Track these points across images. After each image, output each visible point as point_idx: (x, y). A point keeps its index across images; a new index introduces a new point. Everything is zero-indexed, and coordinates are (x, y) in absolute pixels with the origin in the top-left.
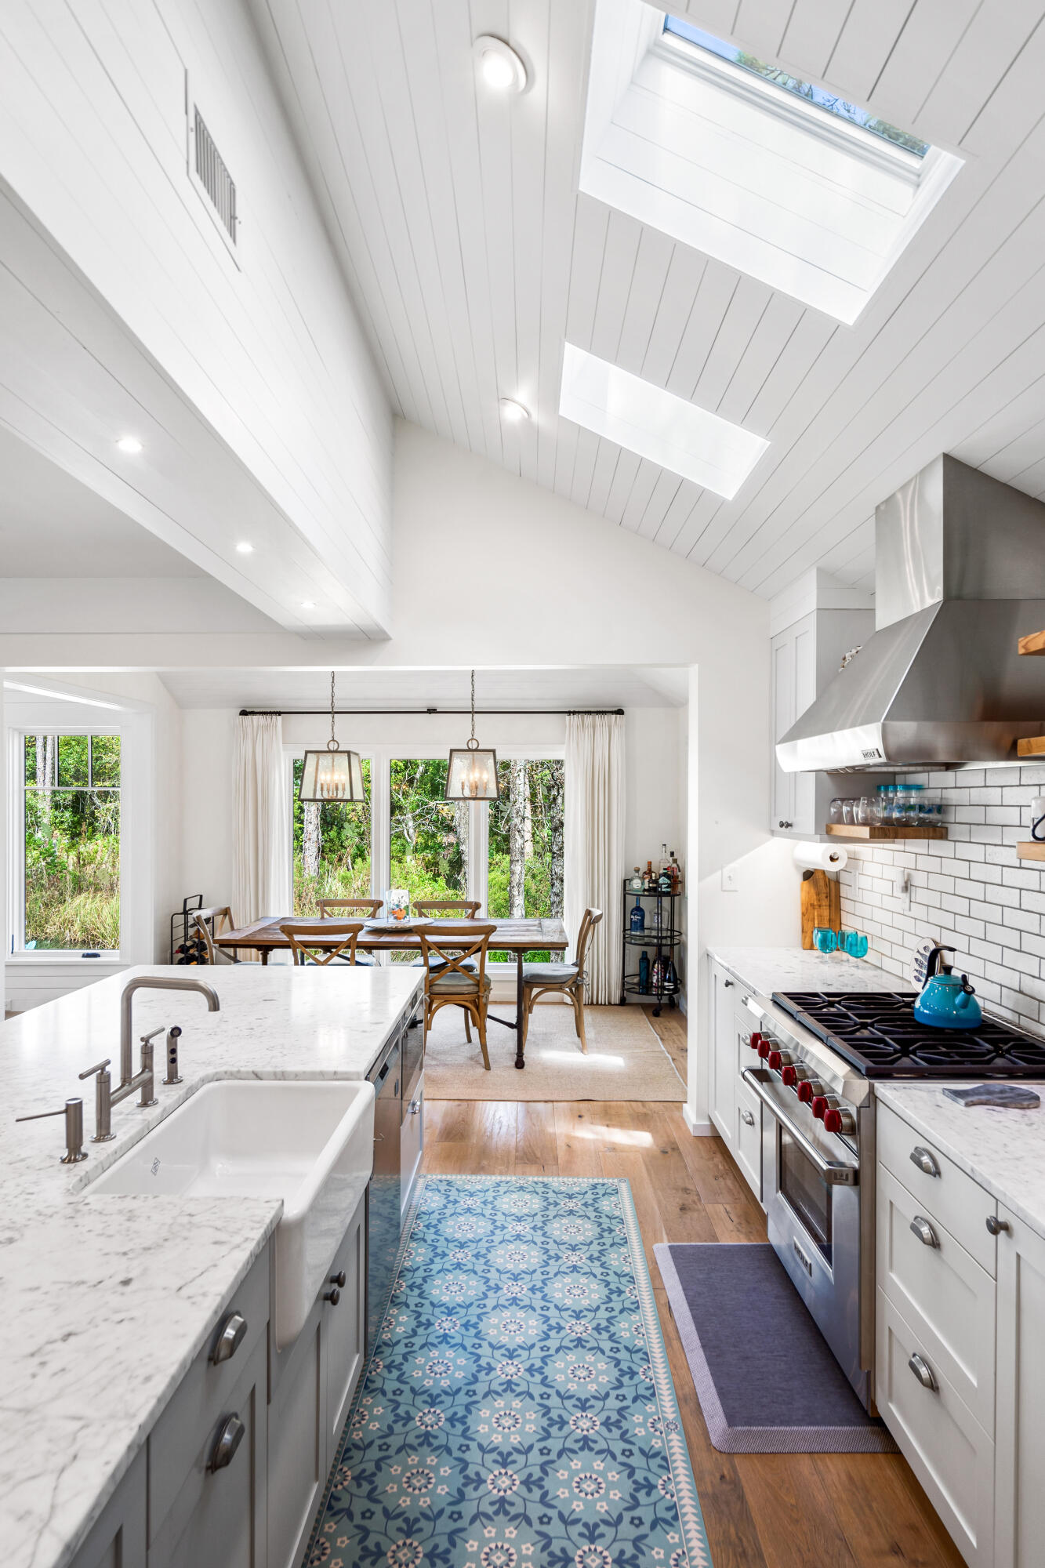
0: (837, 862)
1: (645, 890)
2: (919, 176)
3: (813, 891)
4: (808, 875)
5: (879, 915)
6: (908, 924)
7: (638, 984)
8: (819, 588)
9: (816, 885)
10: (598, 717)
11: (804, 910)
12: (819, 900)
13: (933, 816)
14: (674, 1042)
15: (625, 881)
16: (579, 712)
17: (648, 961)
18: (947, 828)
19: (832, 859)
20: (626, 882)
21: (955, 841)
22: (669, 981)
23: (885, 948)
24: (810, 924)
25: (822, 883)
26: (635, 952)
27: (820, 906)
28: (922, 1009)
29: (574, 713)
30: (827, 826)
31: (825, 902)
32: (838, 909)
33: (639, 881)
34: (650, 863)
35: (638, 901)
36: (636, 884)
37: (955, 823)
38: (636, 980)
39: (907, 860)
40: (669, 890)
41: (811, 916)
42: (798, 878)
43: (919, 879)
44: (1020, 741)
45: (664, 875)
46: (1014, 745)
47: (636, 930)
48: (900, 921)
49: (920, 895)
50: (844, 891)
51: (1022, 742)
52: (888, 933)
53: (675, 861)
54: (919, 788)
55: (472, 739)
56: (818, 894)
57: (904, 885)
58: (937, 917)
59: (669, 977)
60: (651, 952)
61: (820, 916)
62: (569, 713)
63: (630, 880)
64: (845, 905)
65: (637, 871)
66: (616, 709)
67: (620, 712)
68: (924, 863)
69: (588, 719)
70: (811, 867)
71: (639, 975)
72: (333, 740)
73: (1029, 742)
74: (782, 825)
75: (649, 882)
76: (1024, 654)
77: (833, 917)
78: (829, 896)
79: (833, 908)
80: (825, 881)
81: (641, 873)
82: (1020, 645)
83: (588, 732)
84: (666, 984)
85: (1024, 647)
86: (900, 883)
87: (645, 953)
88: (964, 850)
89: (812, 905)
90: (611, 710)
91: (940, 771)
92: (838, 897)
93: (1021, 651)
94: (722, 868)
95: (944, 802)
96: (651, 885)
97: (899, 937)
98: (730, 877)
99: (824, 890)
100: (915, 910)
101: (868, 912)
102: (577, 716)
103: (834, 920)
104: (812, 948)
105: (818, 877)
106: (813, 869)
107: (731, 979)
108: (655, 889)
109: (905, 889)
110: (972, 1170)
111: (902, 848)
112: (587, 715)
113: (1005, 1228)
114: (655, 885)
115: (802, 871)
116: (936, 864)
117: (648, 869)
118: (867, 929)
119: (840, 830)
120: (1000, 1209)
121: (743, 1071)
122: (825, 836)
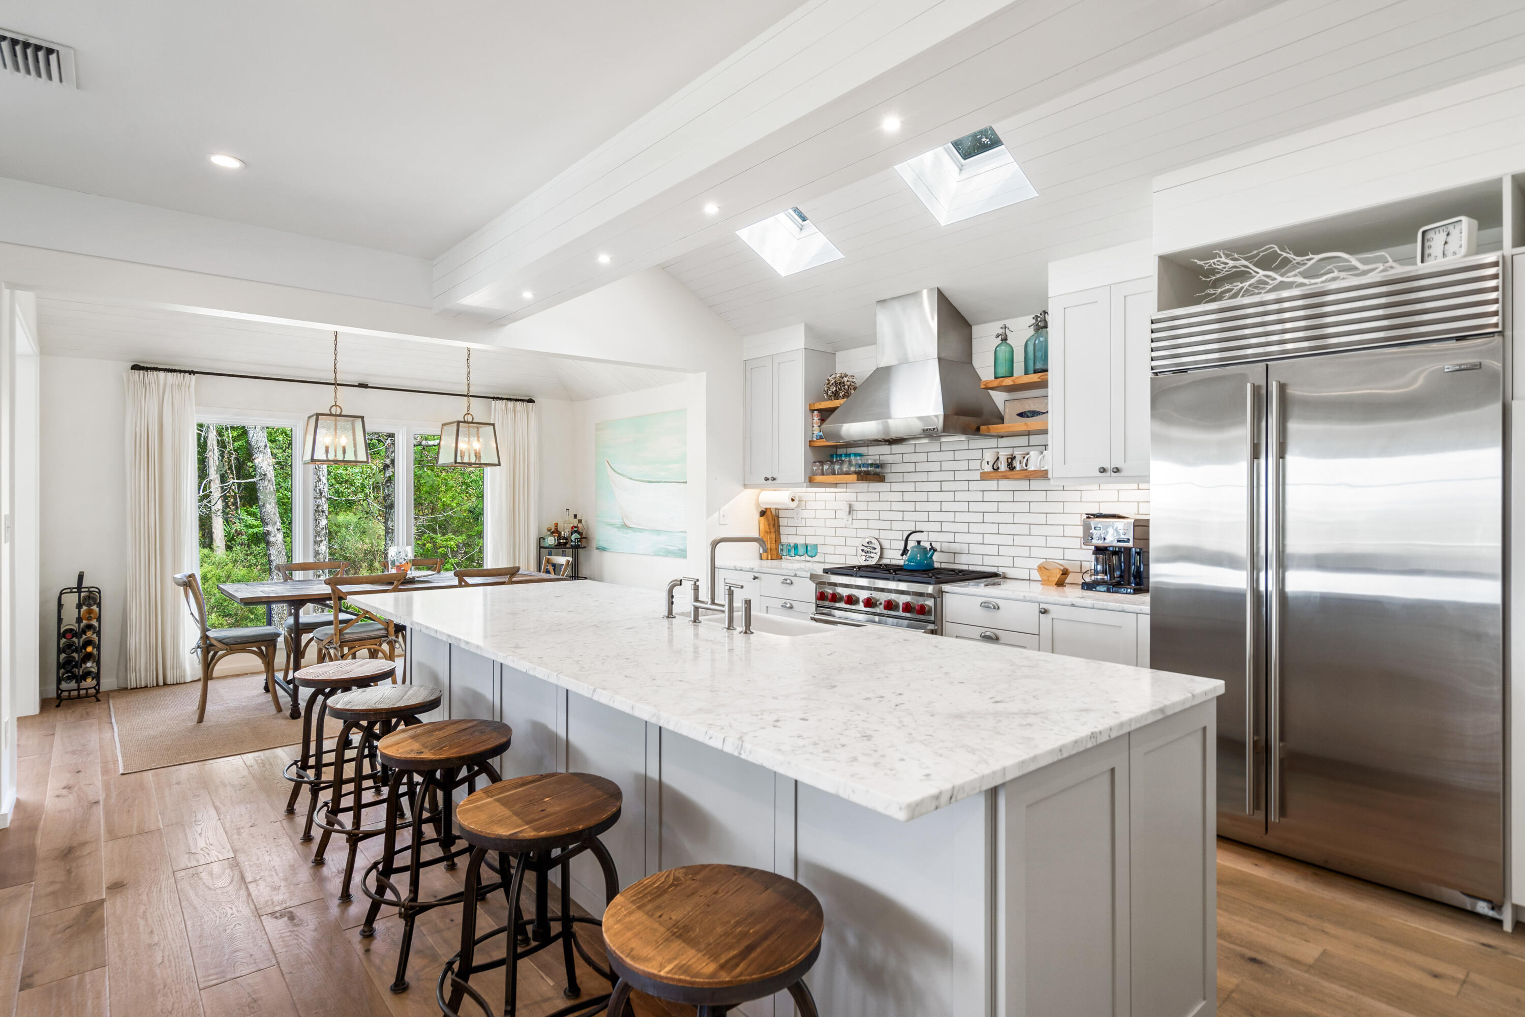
0: (794, 502)
1: (556, 546)
2: (962, 166)
3: (766, 523)
4: (763, 513)
5: (820, 531)
6: (853, 533)
8: (805, 336)
9: (767, 519)
10: (517, 403)
11: (762, 535)
12: (770, 529)
13: (878, 470)
15: (539, 539)
16: (502, 399)
18: (884, 476)
19: (793, 500)
20: (541, 539)
21: (891, 483)
23: (830, 550)
24: (766, 543)
25: (771, 518)
27: (770, 532)
28: (909, 564)
29: (498, 398)
30: (809, 477)
31: (773, 530)
32: (779, 534)
33: (553, 538)
34: (556, 525)
35: (549, 554)
36: (550, 541)
37: (891, 473)
39: (851, 497)
40: (579, 543)
41: (766, 539)
42: (757, 515)
43: (857, 506)
44: (981, 427)
45: (574, 532)
46: (978, 429)
48: (841, 532)
49: (861, 515)
50: (782, 522)
51: (983, 428)
52: (830, 541)
53: (579, 521)
54: (860, 455)
55: (468, 414)
56: (769, 525)
58: (873, 524)
61: (770, 538)
62: (494, 398)
63: (544, 538)
64: (782, 530)
65: (548, 530)
66: (527, 398)
67: (531, 401)
68: (861, 497)
69: (510, 404)
70: (764, 507)
72: (336, 405)
73: (988, 427)
74: (766, 479)
75: (559, 539)
77: (777, 538)
78: (774, 526)
79: (777, 533)
81: (551, 531)
82: (979, 384)
83: (511, 415)
85: (984, 385)
86: (848, 509)
88: (895, 487)
89: (767, 532)
90: (524, 398)
91: (886, 445)
92: (779, 526)
93: (984, 387)
94: (719, 509)
95: (882, 462)
96: (561, 541)
97: (841, 541)
98: (724, 515)
99: (772, 522)
100: (856, 524)
101: (811, 531)
102: (501, 401)
103: (778, 541)
104: (767, 559)
105: (768, 513)
106: (766, 509)
107: (757, 575)
108: (565, 544)
109: (850, 513)
110: (1024, 597)
111: (844, 490)
112: (509, 402)
113: (1045, 612)
114: (565, 541)
115: (760, 510)
116: (875, 496)
117: (556, 529)
118: (811, 541)
119: (819, 478)
120: (1042, 606)
121: (813, 616)
122: (808, 483)
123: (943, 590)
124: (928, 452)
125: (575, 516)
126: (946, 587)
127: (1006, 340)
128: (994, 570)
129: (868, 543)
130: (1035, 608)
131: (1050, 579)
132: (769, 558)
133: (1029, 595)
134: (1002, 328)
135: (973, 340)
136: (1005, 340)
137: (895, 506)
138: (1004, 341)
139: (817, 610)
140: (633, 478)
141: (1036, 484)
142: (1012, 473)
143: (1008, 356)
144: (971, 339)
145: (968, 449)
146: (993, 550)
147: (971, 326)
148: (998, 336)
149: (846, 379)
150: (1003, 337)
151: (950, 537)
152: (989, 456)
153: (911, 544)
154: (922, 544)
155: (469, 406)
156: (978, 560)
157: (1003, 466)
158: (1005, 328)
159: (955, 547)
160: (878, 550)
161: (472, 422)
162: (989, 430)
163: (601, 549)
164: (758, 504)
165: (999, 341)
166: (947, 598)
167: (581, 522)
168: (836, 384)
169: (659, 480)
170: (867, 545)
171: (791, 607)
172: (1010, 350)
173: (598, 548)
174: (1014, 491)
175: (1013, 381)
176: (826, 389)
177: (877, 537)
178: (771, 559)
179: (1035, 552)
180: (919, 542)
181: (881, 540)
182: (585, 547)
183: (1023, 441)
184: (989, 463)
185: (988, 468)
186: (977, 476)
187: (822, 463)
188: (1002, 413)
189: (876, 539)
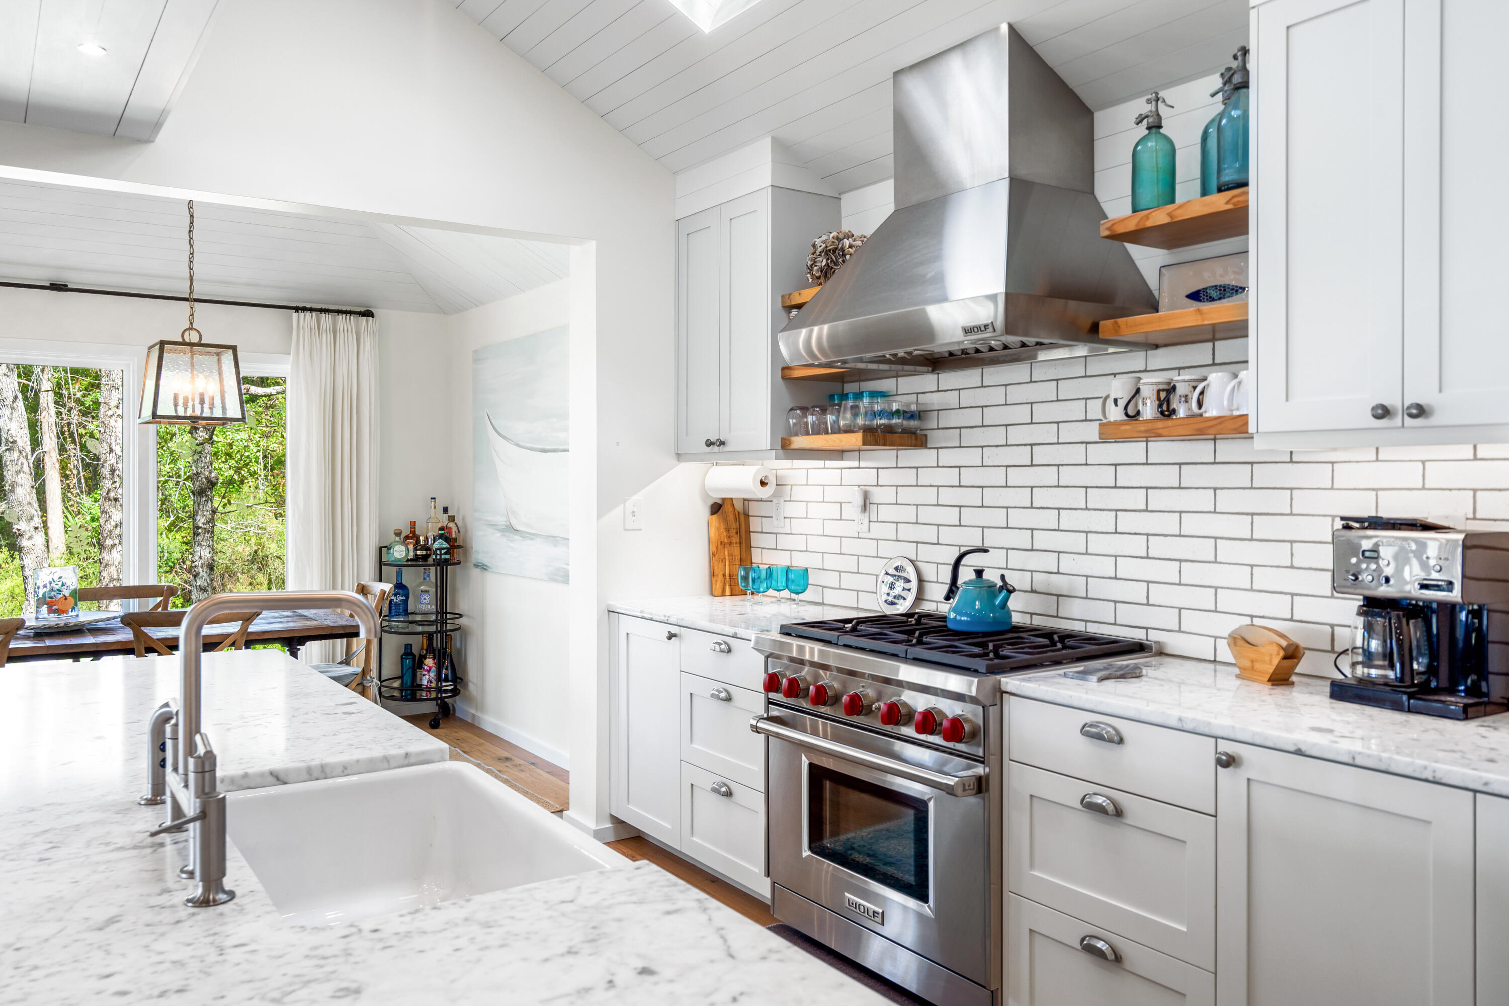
0: (767, 487)
1: (408, 560)
3: (722, 526)
4: (716, 508)
5: (816, 544)
6: (869, 548)
7: (401, 689)
8: (773, 162)
9: (725, 520)
10: (340, 317)
11: (714, 549)
12: (729, 537)
13: (913, 423)
14: (482, 753)
15: (381, 548)
16: (311, 310)
17: (414, 656)
18: (926, 436)
19: (763, 483)
20: (382, 550)
21: (937, 448)
22: (446, 680)
23: (831, 579)
24: (721, 565)
25: (731, 517)
26: (394, 644)
27: (730, 544)
28: (958, 617)
29: (304, 309)
30: (783, 439)
31: (735, 539)
32: (749, 547)
33: (403, 548)
34: (413, 524)
35: (399, 574)
36: (399, 552)
37: (938, 429)
38: (396, 684)
39: (869, 477)
40: (448, 557)
41: (722, 557)
42: (704, 512)
43: (878, 495)
44: (1102, 323)
45: (441, 537)
46: (1094, 329)
47: (397, 615)
48: (850, 546)
49: (886, 513)
50: (754, 524)
51: (1106, 325)
52: (831, 562)
53: (452, 519)
54: (883, 395)
55: (191, 329)
56: (728, 530)
57: (862, 503)
58: (907, 532)
59: (446, 675)
60: (418, 644)
61: (730, 555)
62: (297, 309)
63: (389, 548)
64: (756, 540)
65: (398, 534)
66: (363, 309)
67: (368, 314)
68: (886, 477)
69: (326, 320)
70: (717, 496)
71: (401, 677)
73: (1116, 323)
74: (709, 444)
75: (416, 549)
76: (1107, 237)
77: (744, 556)
78: (738, 532)
79: (744, 546)
80: (735, 515)
81: (403, 536)
82: (1102, 228)
83: (327, 338)
84: (444, 684)
85: (1108, 229)
86: (859, 501)
87: (408, 647)
88: (947, 457)
89: (722, 543)
90: (358, 309)
91: (928, 372)
92: (748, 532)
93: (1107, 233)
94: (625, 501)
95: (922, 408)
96: (419, 552)
97: (849, 563)
98: (633, 512)
99: (734, 525)
100: (878, 530)
101: (798, 543)
102: (308, 314)
103: (745, 560)
104: (723, 595)
105: (727, 507)
106: (724, 499)
107: (674, 630)
108: (425, 558)
109: (865, 508)
110: (1180, 720)
111: (856, 464)
112: (323, 315)
113: (1228, 762)
114: (424, 552)
115: (711, 502)
116: (909, 477)
117: (413, 532)
118: (800, 561)
119: (800, 442)
120: (1226, 747)
121: (754, 723)
122: (781, 452)
123: (1003, 688)
124: (1006, 385)
125: (446, 510)
126: (1011, 682)
127: (1160, 127)
128: (1138, 635)
129: (896, 569)
130: (1206, 751)
131: (1257, 666)
132: (728, 592)
133: (1194, 716)
134: (1149, 101)
135: (1096, 143)
136: (1155, 127)
137: (947, 496)
138: (1154, 130)
139: (767, 710)
140: (521, 444)
141: (1228, 449)
142: (1169, 423)
143: (1162, 162)
144: (1093, 141)
145: (1086, 376)
146: (1137, 592)
147: (1093, 113)
148: (1139, 121)
149: (847, 242)
150: (1151, 120)
151: (1048, 562)
152: (1120, 388)
153: (966, 575)
154: (985, 576)
155: (192, 315)
156: (1105, 612)
157: (1149, 410)
158: (1157, 100)
159: (1060, 583)
160: (914, 585)
161: (200, 345)
162: (1117, 329)
163: (483, 567)
164: (705, 494)
165: (1142, 131)
166: (1015, 709)
167: (453, 521)
168: (826, 252)
169: (555, 447)
170: (895, 573)
171: (729, 699)
172: (1167, 147)
173: (476, 566)
174: (1180, 464)
175: (1170, 215)
176: (809, 263)
177: (914, 558)
178: (731, 595)
179: (1226, 600)
180: (979, 573)
181: (919, 564)
182: (459, 563)
183: (1200, 353)
184: (1119, 401)
185: (1115, 414)
186: (1092, 432)
187: (805, 410)
188: (1156, 293)
189: (911, 561)
